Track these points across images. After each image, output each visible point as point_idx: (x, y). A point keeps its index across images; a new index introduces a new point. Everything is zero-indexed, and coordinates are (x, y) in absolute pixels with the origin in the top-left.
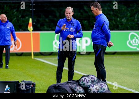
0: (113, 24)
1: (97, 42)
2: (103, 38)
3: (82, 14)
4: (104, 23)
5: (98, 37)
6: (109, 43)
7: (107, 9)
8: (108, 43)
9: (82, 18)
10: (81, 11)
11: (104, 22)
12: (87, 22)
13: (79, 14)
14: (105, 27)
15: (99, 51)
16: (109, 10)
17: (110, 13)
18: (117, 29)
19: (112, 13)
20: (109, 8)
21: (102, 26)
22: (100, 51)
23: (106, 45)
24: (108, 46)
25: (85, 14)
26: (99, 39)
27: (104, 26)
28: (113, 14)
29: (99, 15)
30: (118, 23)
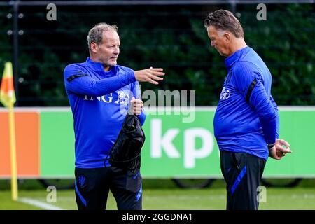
0: (292, 83)
1: (233, 143)
3: (184, 48)
4: (255, 80)
5: (236, 126)
6: (274, 148)
7: (272, 33)
8: (270, 147)
9: (184, 63)
10: (183, 38)
12: (201, 77)
13: (176, 48)
15: (242, 175)
16: (279, 37)
17: (280, 45)
18: (303, 100)
19: (287, 45)
20: (278, 30)
21: (250, 90)
22: (246, 175)
23: (265, 152)
24: (271, 155)
25: (194, 50)
26: (240, 134)
27: (255, 90)
28: (292, 49)
30: (307, 81)
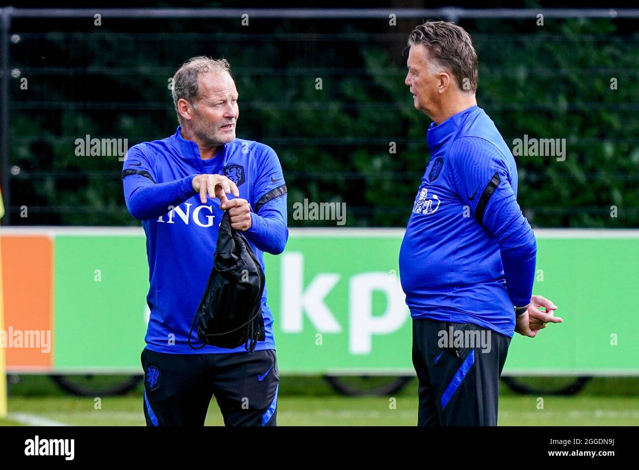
0: (572, 181)
2: (487, 278)
3: (351, 109)
4: (497, 175)
7: (530, 78)
9: (349, 139)
10: (348, 88)
11: (493, 165)
12: (384, 168)
13: (334, 107)
14: (503, 203)
15: (465, 369)
16: (545, 86)
17: (547, 103)
18: (593, 216)
19: (563, 104)
20: (544, 72)
21: (486, 198)
22: (473, 369)
25: (369, 110)
27: (497, 196)
28: (573, 111)
29: (452, 121)
30: (604, 177)
